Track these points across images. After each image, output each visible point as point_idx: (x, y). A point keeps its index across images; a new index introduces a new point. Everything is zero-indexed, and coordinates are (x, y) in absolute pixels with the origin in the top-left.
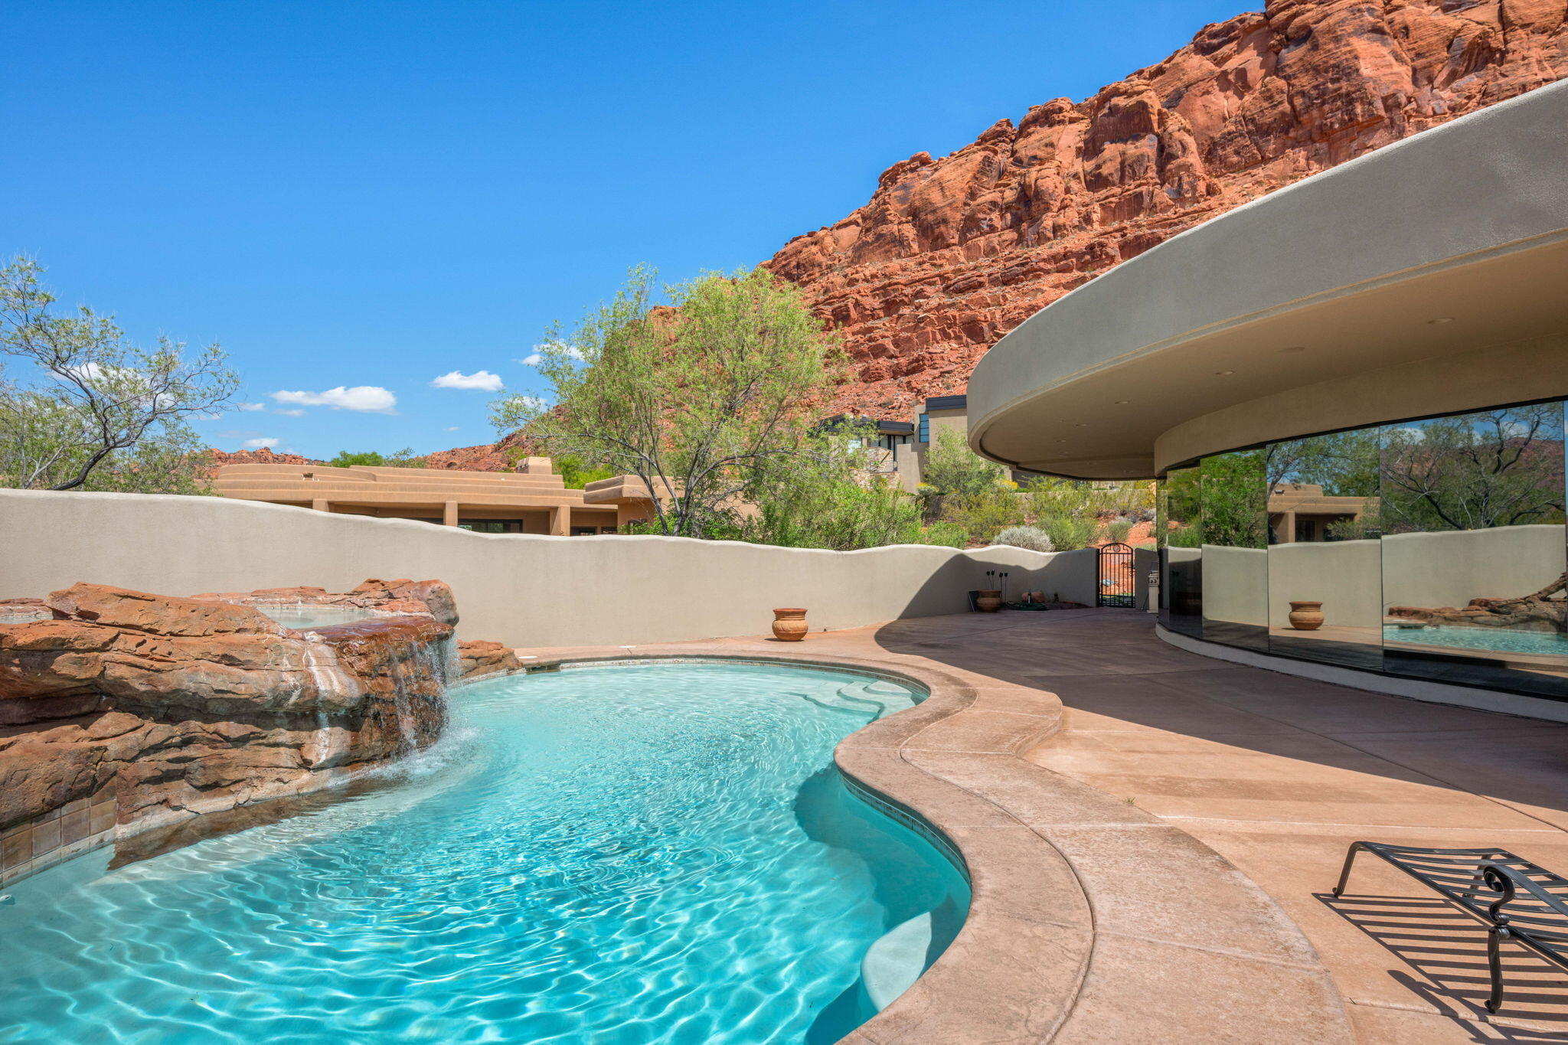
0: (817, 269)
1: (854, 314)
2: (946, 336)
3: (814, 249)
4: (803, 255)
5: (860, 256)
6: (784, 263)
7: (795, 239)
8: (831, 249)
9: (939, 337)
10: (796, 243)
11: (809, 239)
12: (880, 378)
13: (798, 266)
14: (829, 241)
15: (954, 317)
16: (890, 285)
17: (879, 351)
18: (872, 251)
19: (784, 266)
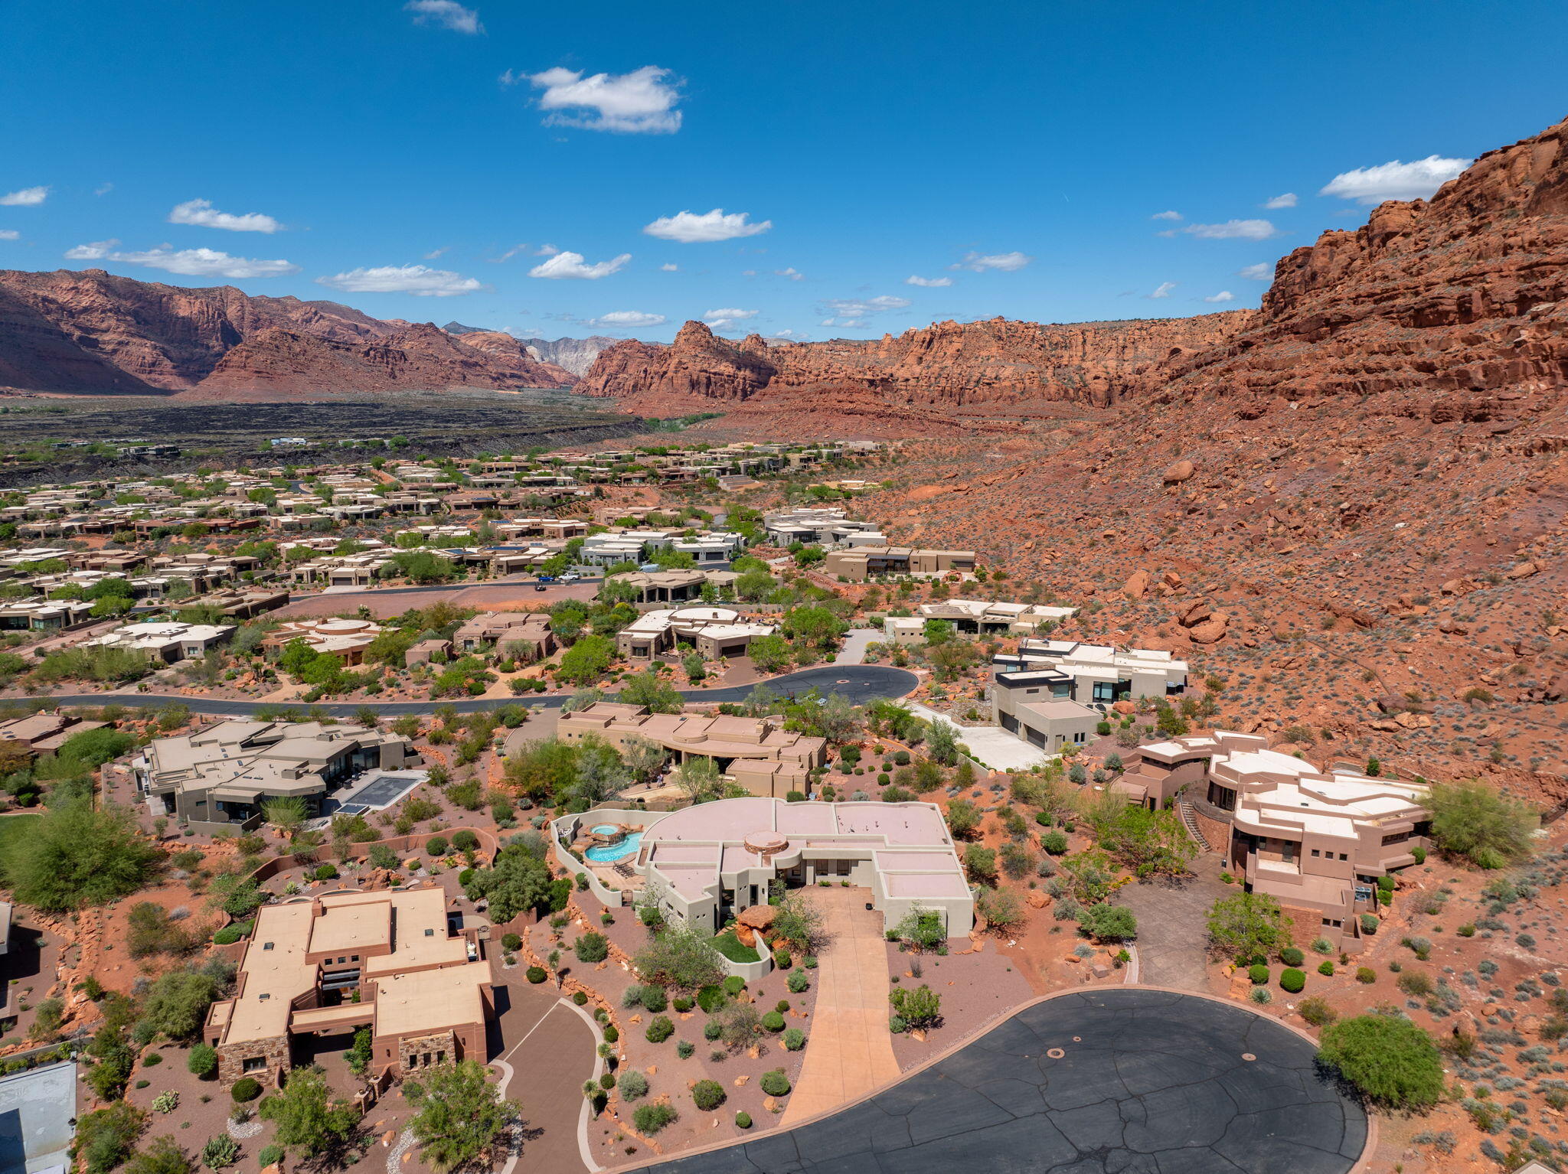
0: (1498, 206)
1: (1478, 306)
2: (1540, 372)
3: (1501, 174)
4: (1487, 182)
5: (1538, 202)
6: (1468, 188)
7: (1485, 156)
8: (1519, 178)
9: (1531, 370)
10: (1484, 162)
11: (1500, 156)
12: (1449, 419)
13: (1480, 196)
14: (1521, 163)
15: (1551, 348)
16: (1538, 264)
17: (1464, 379)
18: (1553, 196)
19: (1467, 193)
